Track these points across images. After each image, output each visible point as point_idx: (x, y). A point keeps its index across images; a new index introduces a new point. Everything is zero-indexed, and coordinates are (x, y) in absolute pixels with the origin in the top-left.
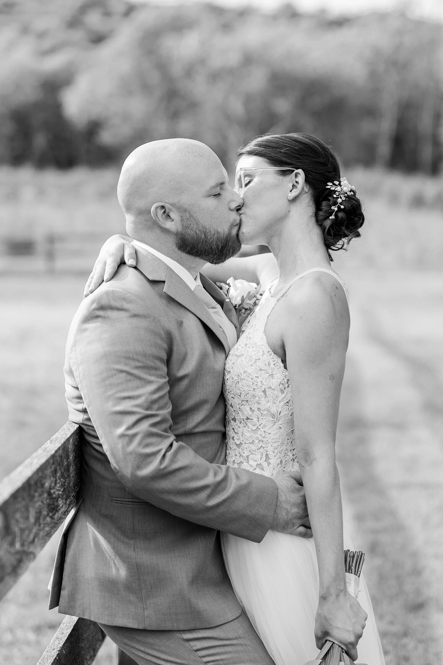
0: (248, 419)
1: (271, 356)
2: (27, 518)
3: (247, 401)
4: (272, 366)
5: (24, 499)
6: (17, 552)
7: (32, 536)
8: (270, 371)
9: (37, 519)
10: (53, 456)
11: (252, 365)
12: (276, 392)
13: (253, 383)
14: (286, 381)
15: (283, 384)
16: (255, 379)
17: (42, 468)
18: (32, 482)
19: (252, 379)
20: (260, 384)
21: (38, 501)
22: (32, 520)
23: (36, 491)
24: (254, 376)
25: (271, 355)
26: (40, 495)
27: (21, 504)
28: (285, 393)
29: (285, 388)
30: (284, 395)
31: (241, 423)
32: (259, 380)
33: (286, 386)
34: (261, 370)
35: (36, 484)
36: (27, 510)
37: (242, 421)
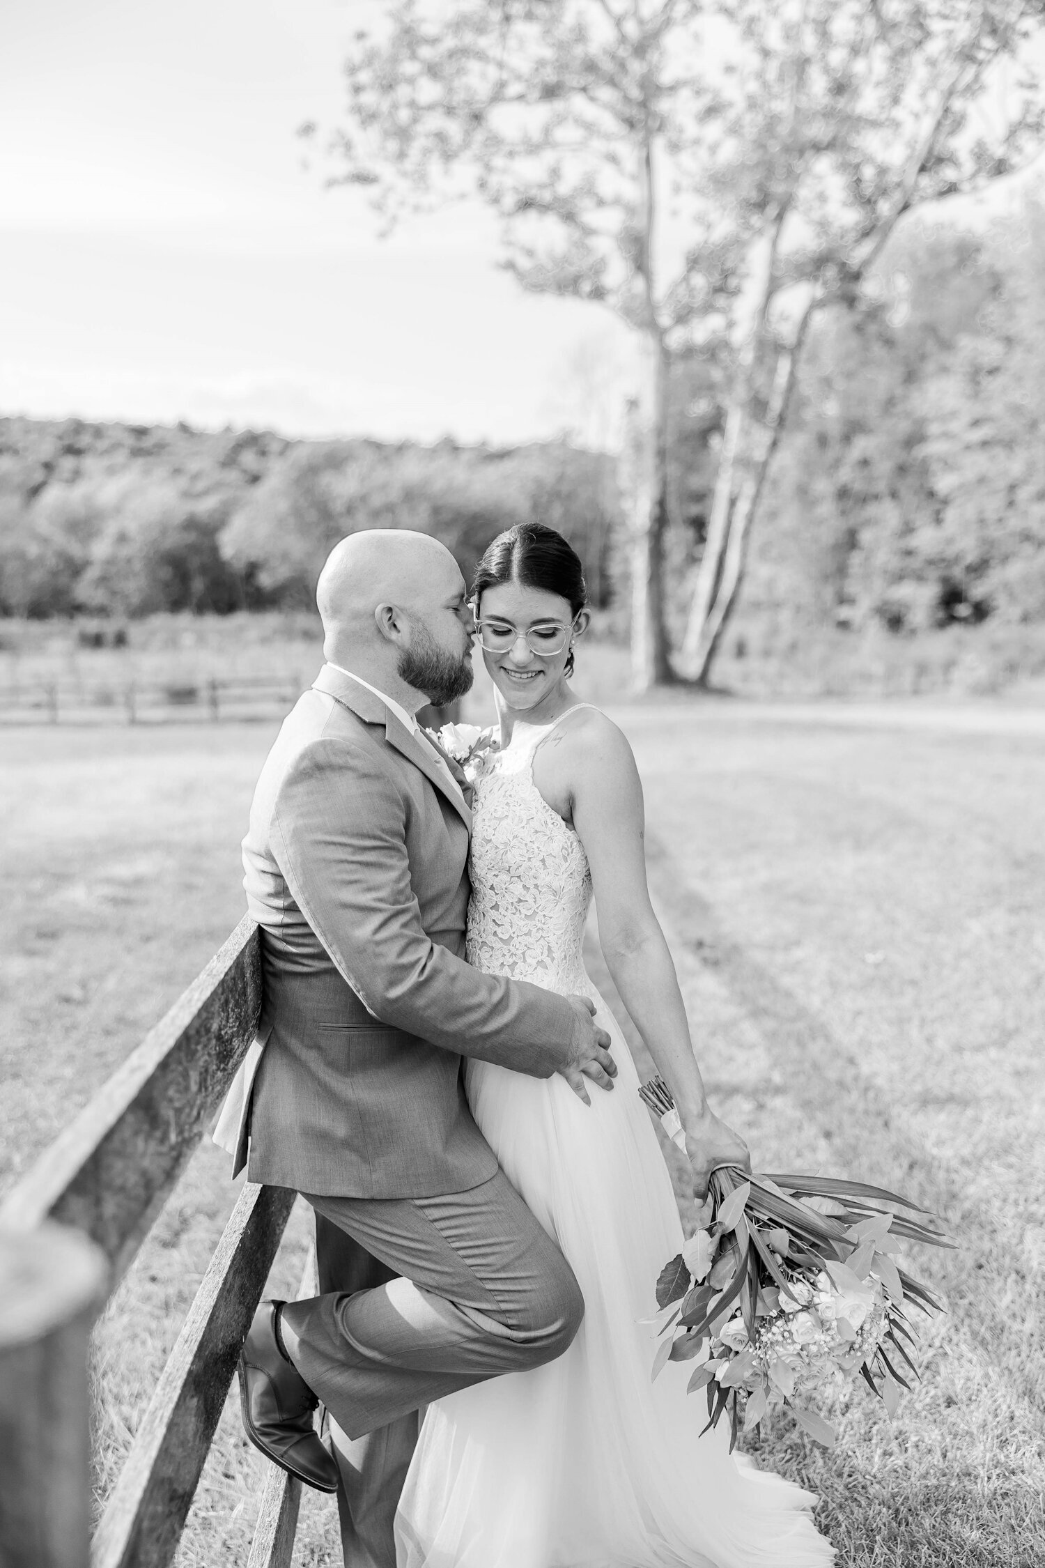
0: (520, 901)
1: (549, 813)
2: (187, 1088)
3: (519, 877)
4: (550, 825)
5: (180, 1063)
6: (172, 1148)
7: (195, 1113)
8: (548, 833)
9: (202, 1084)
10: (222, 982)
11: (523, 827)
12: (557, 861)
13: (528, 851)
14: (569, 844)
15: (566, 849)
16: (530, 844)
17: (206, 1006)
18: (192, 1032)
19: (526, 844)
20: (536, 851)
21: (203, 1055)
22: (194, 1087)
23: (198, 1043)
24: (528, 840)
25: (547, 810)
26: (205, 1046)
27: (174, 1074)
28: (569, 861)
29: (568, 854)
30: (567, 864)
31: (507, 908)
32: (534, 846)
33: (570, 851)
34: (537, 832)
35: (198, 1032)
36: (186, 1076)
37: (510, 907)
